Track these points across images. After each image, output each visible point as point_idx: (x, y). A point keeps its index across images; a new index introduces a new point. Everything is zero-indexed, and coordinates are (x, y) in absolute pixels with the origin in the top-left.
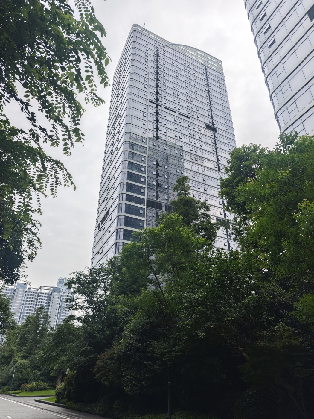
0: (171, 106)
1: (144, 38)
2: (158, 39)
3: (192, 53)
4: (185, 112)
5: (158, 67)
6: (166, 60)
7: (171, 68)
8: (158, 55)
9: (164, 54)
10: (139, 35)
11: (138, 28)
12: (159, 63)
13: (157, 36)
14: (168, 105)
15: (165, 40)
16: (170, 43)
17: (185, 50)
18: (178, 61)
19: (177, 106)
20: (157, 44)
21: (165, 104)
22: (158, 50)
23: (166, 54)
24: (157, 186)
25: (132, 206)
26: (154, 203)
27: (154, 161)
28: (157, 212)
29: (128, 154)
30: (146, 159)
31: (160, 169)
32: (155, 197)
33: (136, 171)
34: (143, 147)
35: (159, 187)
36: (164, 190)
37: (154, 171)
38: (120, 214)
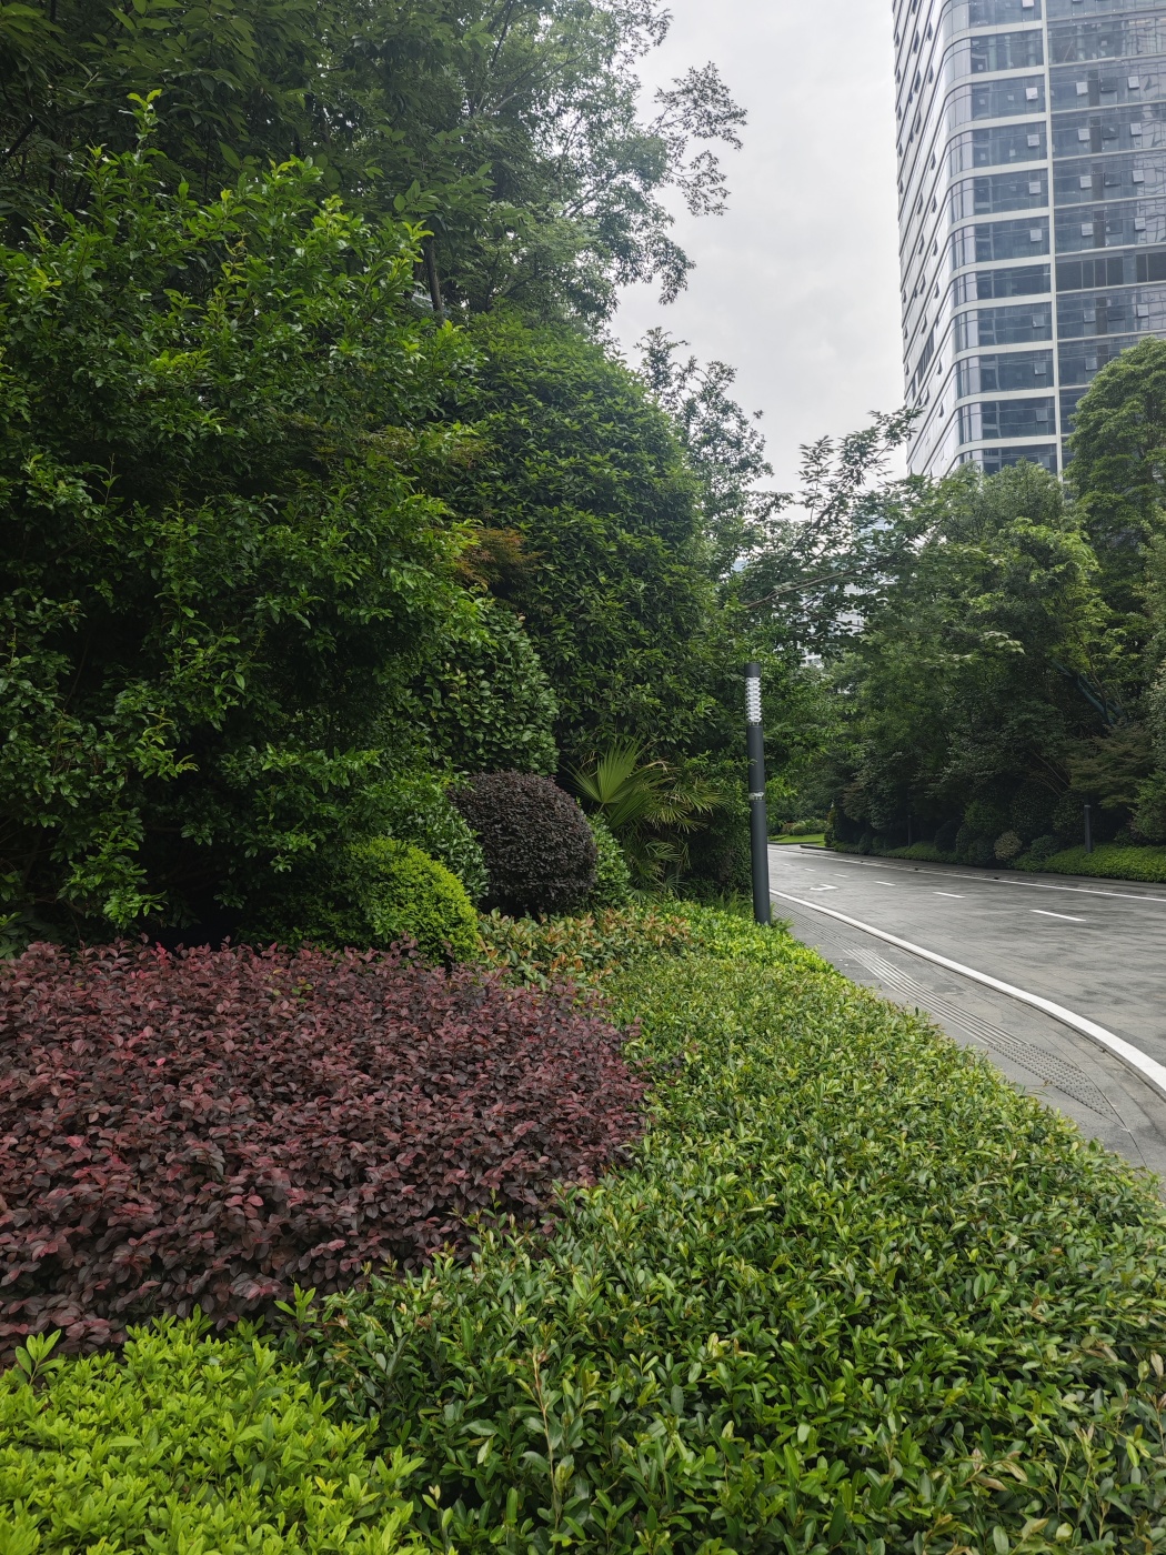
24: (1099, 189)
25: (1001, 310)
26: (1088, 265)
27: (1081, 79)
28: (1101, 301)
29: (969, 98)
30: (1042, 89)
31: (1108, 103)
32: (1091, 242)
33: (1005, 160)
34: (1027, 33)
35: (1106, 191)
36: (1127, 195)
37: (1082, 124)
38: (963, 355)
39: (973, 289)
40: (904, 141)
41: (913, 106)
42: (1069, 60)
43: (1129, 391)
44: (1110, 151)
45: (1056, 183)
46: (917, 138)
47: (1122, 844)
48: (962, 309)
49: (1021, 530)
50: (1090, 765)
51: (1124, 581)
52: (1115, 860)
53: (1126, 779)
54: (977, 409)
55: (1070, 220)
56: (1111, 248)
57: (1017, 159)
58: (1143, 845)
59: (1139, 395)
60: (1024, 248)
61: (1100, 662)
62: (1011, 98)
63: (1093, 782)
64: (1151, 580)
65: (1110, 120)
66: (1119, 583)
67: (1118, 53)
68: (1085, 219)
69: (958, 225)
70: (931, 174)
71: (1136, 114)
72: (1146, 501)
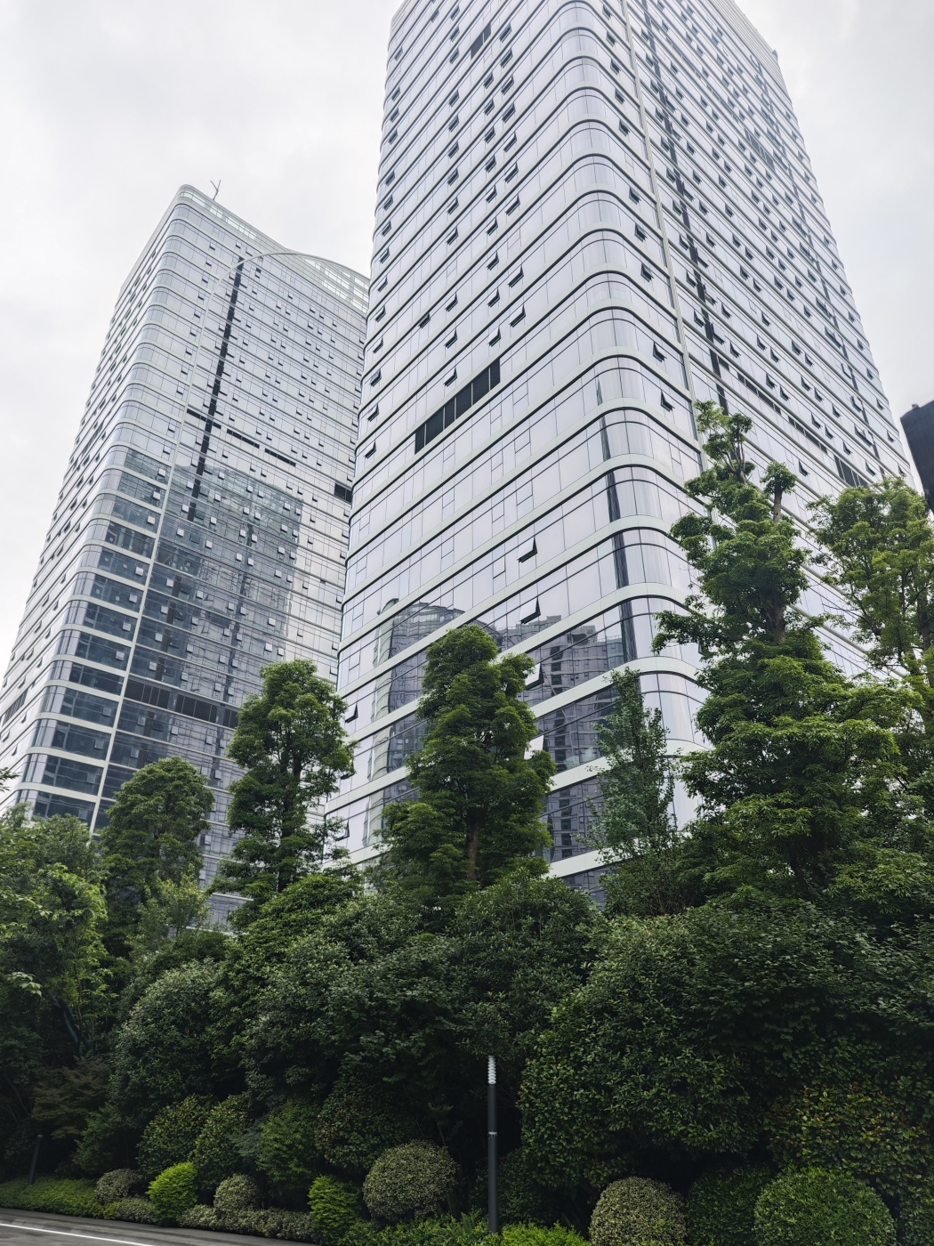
0: (248, 429)
1: (206, 228)
2: (247, 233)
3: (339, 281)
4: (283, 447)
5: (231, 315)
6: (260, 297)
7: (269, 321)
8: (237, 281)
9: (256, 279)
10: (193, 219)
11: (194, 199)
12: (237, 304)
13: (246, 225)
14: (239, 425)
15: (267, 238)
16: (281, 247)
17: (322, 273)
18: (295, 301)
19: (265, 431)
20: (243, 249)
21: (231, 423)
22: (240, 268)
23: (263, 281)
24: (166, 645)
25: (83, 694)
26: (148, 688)
27: (170, 578)
28: (151, 715)
29: (99, 555)
30: (146, 571)
31: (181, 598)
32: (154, 675)
33: (112, 601)
34: (145, 537)
35: (169, 649)
36: (181, 656)
37: (165, 603)
38: (45, 715)
39: (67, 673)
40: (47, 556)
41: (59, 540)
42: (167, 563)
43: (157, 788)
44: (176, 626)
45: (140, 629)
46: (56, 559)
47: (61, 1176)
48: (55, 682)
49: (56, 874)
50: (52, 1094)
51: (121, 930)
52: (52, 1193)
53: (79, 1111)
54: (44, 759)
55: (144, 656)
56: (164, 683)
57: (120, 603)
58: (78, 1178)
59: (163, 793)
60: (110, 660)
61: (86, 997)
62: (125, 566)
63: (52, 1113)
64: (140, 933)
65: (181, 609)
66: (116, 930)
67: (195, 574)
68: (153, 659)
69: (69, 626)
70: (60, 586)
71: (197, 612)
72: (152, 870)
